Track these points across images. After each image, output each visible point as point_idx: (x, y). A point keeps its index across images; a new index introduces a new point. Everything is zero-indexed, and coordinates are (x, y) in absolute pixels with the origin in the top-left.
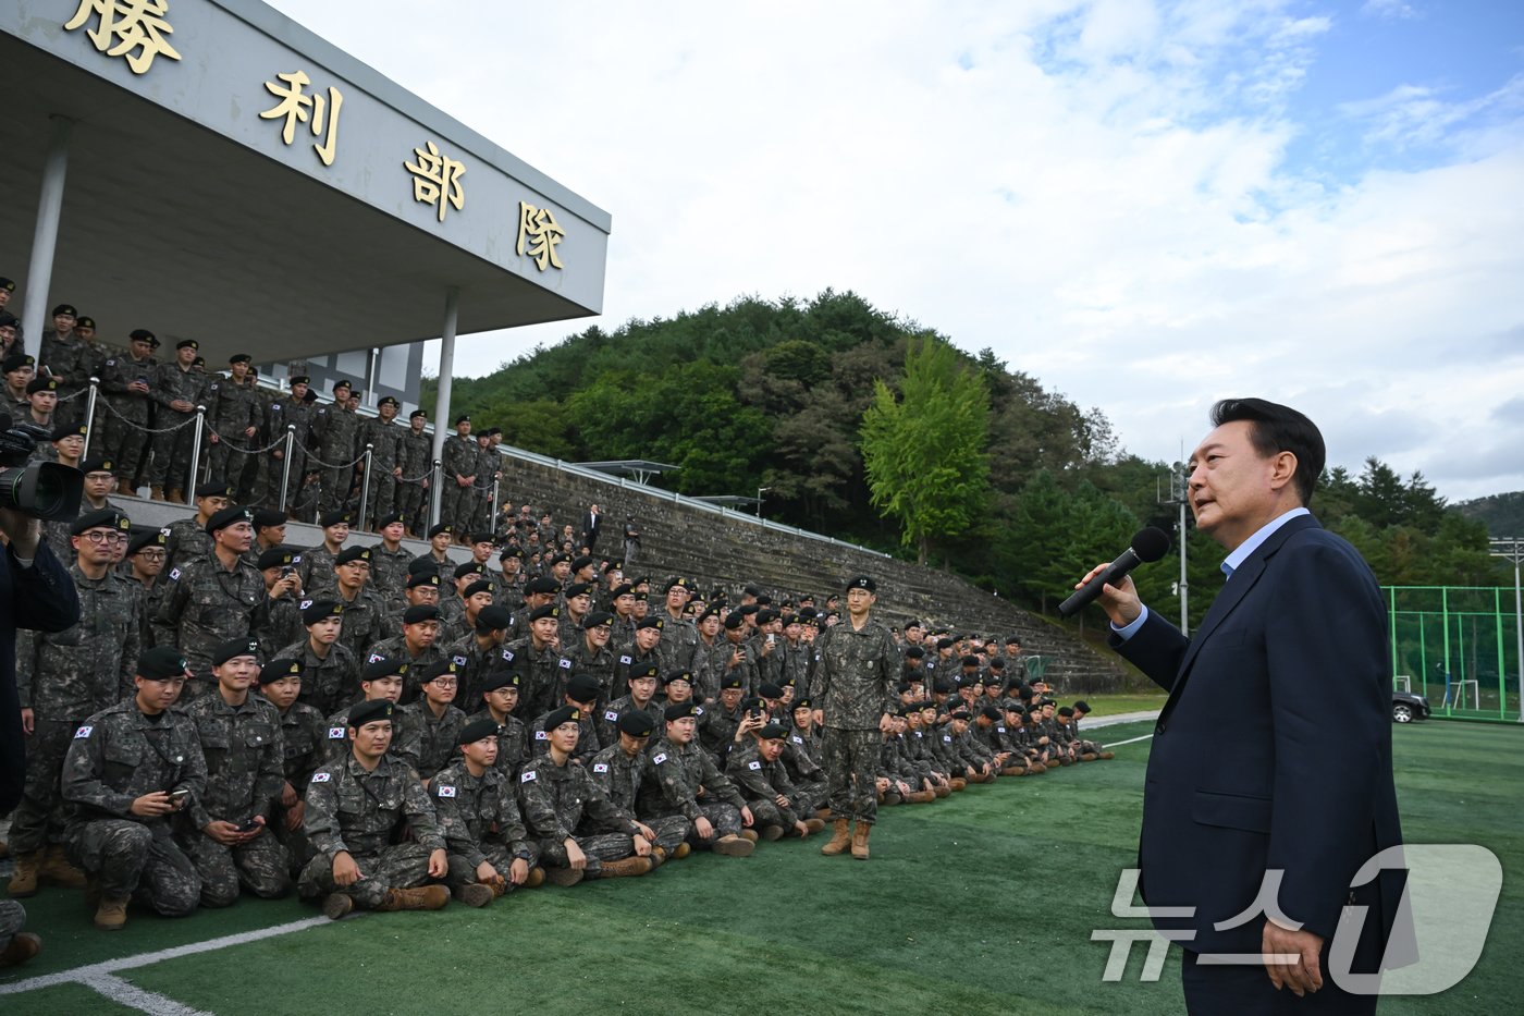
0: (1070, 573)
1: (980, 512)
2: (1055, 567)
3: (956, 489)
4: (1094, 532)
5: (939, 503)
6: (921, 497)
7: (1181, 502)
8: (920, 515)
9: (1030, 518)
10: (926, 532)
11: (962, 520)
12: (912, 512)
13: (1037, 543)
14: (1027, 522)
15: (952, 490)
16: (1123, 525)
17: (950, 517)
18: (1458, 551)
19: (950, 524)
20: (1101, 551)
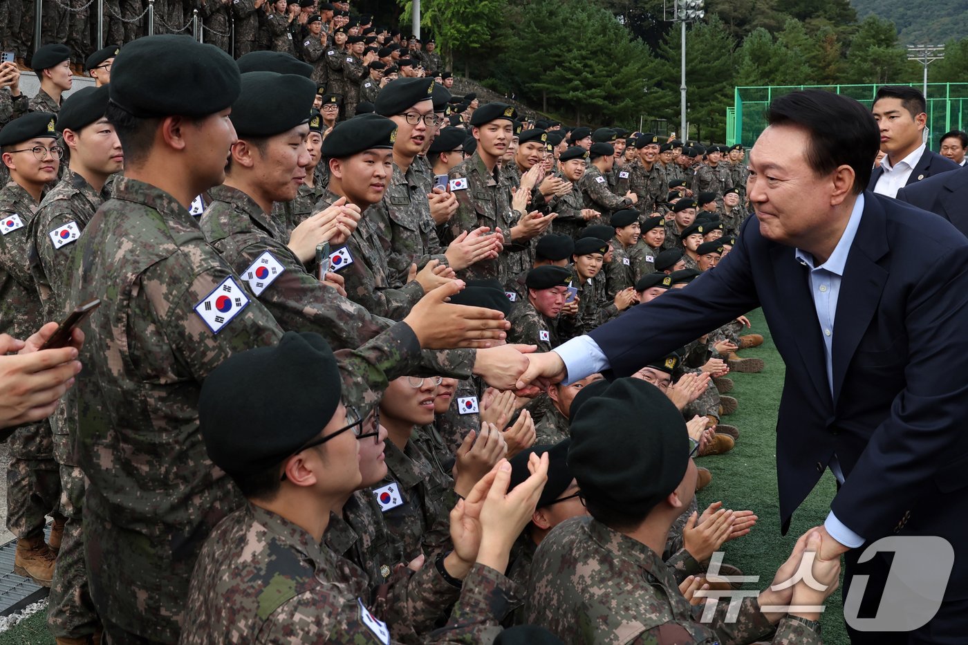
0: (571, 76)
1: (497, 25)
2: (558, 71)
3: (480, 6)
4: (590, 39)
5: (464, 19)
6: (448, 14)
7: (683, 20)
8: (449, 30)
9: (535, 29)
10: (453, 44)
11: (483, 34)
12: (439, 27)
13: (542, 50)
14: (533, 31)
15: (477, 8)
16: (615, 33)
17: (474, 31)
18: (874, 49)
19: (474, 37)
20: (597, 56)
